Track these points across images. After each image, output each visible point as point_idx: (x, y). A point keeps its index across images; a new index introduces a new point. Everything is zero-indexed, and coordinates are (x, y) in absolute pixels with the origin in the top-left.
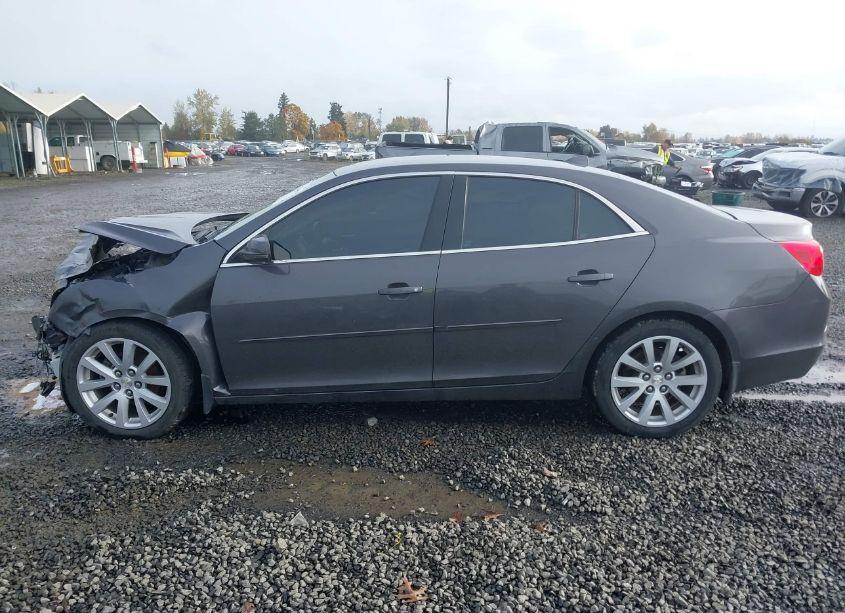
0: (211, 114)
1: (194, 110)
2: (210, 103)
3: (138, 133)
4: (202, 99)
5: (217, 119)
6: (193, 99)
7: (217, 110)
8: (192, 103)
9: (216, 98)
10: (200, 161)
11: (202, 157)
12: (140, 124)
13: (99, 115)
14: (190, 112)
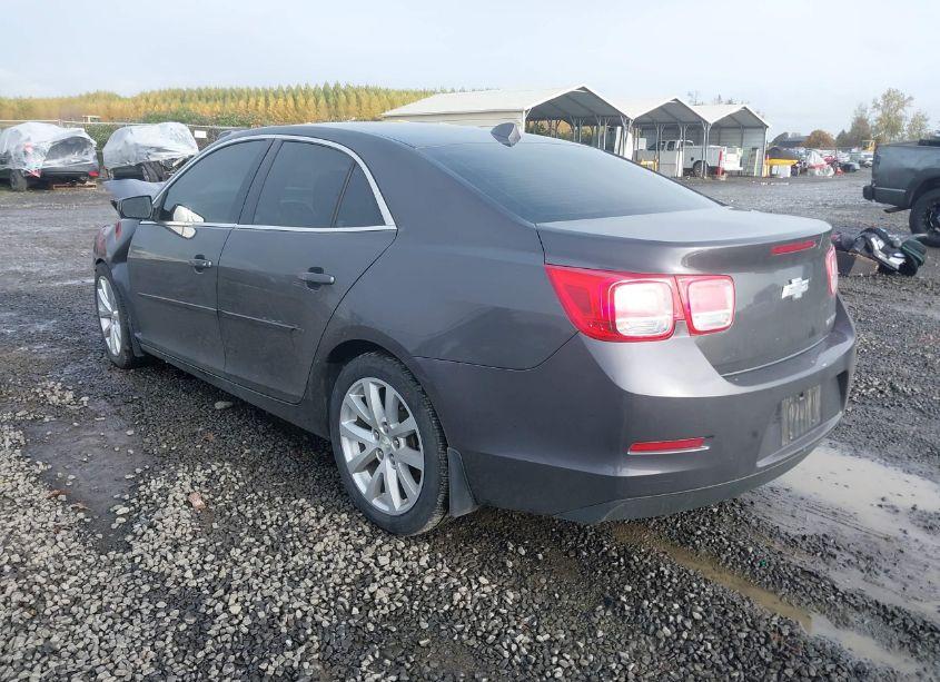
0: (899, 119)
1: (879, 114)
2: (902, 105)
3: (742, 138)
4: (892, 100)
5: (905, 125)
6: (880, 101)
7: (908, 113)
8: (877, 106)
9: (911, 98)
10: (817, 172)
11: (821, 167)
12: (745, 127)
13: (694, 119)
14: (873, 117)
